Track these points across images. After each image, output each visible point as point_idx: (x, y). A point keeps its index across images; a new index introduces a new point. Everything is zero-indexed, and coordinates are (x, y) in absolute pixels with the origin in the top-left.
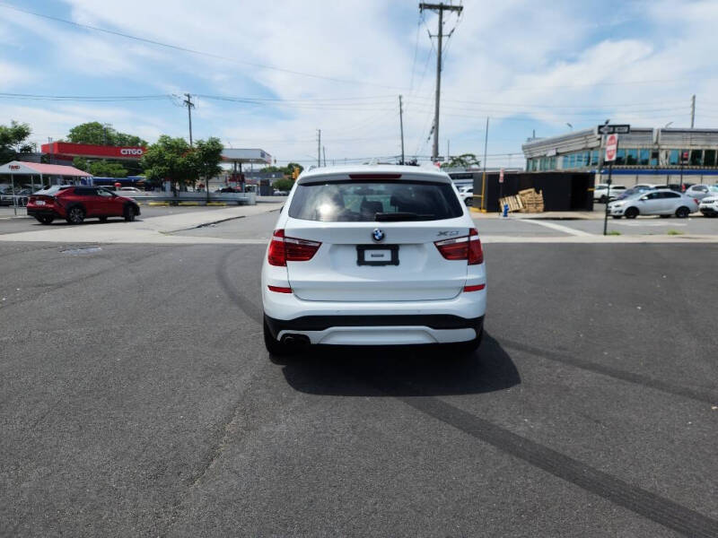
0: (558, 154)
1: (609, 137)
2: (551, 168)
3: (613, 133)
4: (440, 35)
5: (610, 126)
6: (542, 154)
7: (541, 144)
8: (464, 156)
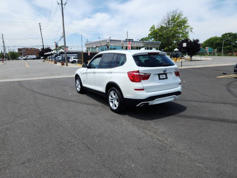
0: (96, 47)
1: (128, 42)
2: (95, 51)
3: (129, 41)
4: (62, 4)
5: (129, 39)
6: (92, 46)
7: (91, 43)
8: (62, 46)
